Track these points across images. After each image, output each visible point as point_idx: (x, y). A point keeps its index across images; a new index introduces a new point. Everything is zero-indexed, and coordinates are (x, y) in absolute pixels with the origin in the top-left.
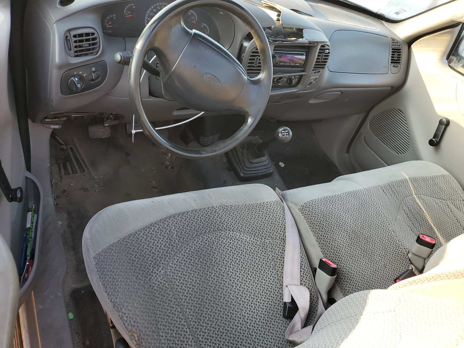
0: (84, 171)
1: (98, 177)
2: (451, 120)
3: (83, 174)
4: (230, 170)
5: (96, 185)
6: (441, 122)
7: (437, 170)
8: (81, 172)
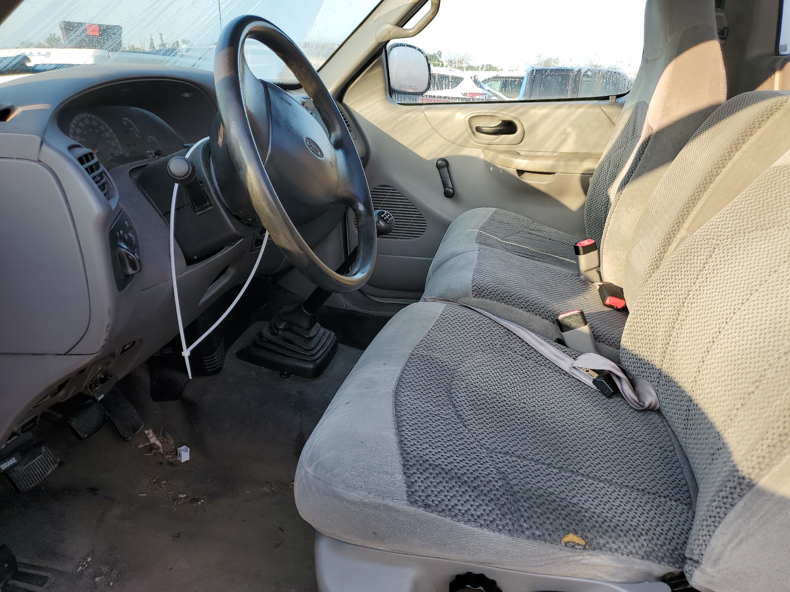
0: (44, 580)
1: (83, 566)
2: (446, 157)
3: (47, 585)
4: (288, 376)
5: (97, 579)
6: (439, 167)
7: (483, 214)
8: (41, 585)
